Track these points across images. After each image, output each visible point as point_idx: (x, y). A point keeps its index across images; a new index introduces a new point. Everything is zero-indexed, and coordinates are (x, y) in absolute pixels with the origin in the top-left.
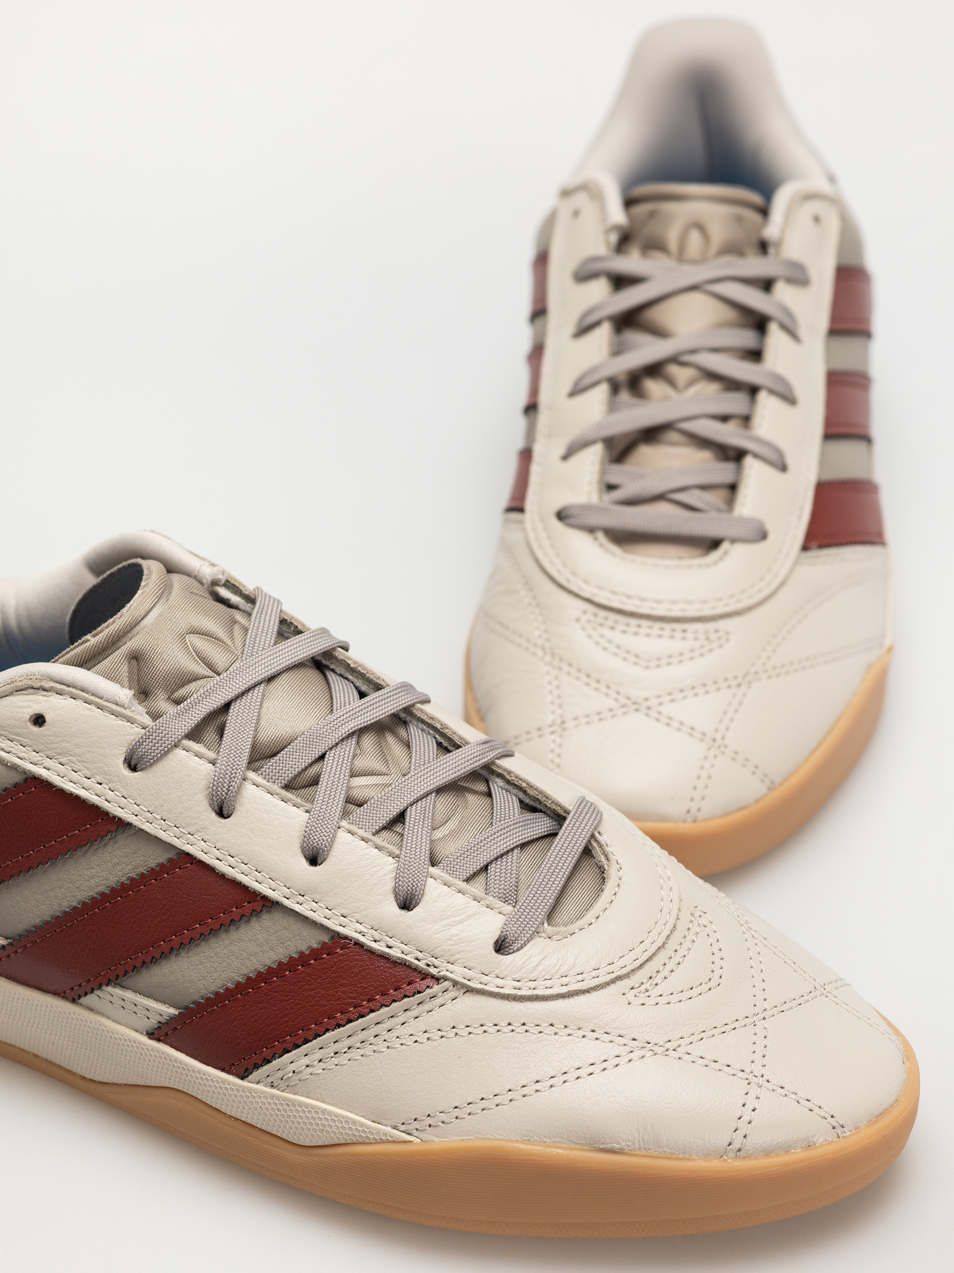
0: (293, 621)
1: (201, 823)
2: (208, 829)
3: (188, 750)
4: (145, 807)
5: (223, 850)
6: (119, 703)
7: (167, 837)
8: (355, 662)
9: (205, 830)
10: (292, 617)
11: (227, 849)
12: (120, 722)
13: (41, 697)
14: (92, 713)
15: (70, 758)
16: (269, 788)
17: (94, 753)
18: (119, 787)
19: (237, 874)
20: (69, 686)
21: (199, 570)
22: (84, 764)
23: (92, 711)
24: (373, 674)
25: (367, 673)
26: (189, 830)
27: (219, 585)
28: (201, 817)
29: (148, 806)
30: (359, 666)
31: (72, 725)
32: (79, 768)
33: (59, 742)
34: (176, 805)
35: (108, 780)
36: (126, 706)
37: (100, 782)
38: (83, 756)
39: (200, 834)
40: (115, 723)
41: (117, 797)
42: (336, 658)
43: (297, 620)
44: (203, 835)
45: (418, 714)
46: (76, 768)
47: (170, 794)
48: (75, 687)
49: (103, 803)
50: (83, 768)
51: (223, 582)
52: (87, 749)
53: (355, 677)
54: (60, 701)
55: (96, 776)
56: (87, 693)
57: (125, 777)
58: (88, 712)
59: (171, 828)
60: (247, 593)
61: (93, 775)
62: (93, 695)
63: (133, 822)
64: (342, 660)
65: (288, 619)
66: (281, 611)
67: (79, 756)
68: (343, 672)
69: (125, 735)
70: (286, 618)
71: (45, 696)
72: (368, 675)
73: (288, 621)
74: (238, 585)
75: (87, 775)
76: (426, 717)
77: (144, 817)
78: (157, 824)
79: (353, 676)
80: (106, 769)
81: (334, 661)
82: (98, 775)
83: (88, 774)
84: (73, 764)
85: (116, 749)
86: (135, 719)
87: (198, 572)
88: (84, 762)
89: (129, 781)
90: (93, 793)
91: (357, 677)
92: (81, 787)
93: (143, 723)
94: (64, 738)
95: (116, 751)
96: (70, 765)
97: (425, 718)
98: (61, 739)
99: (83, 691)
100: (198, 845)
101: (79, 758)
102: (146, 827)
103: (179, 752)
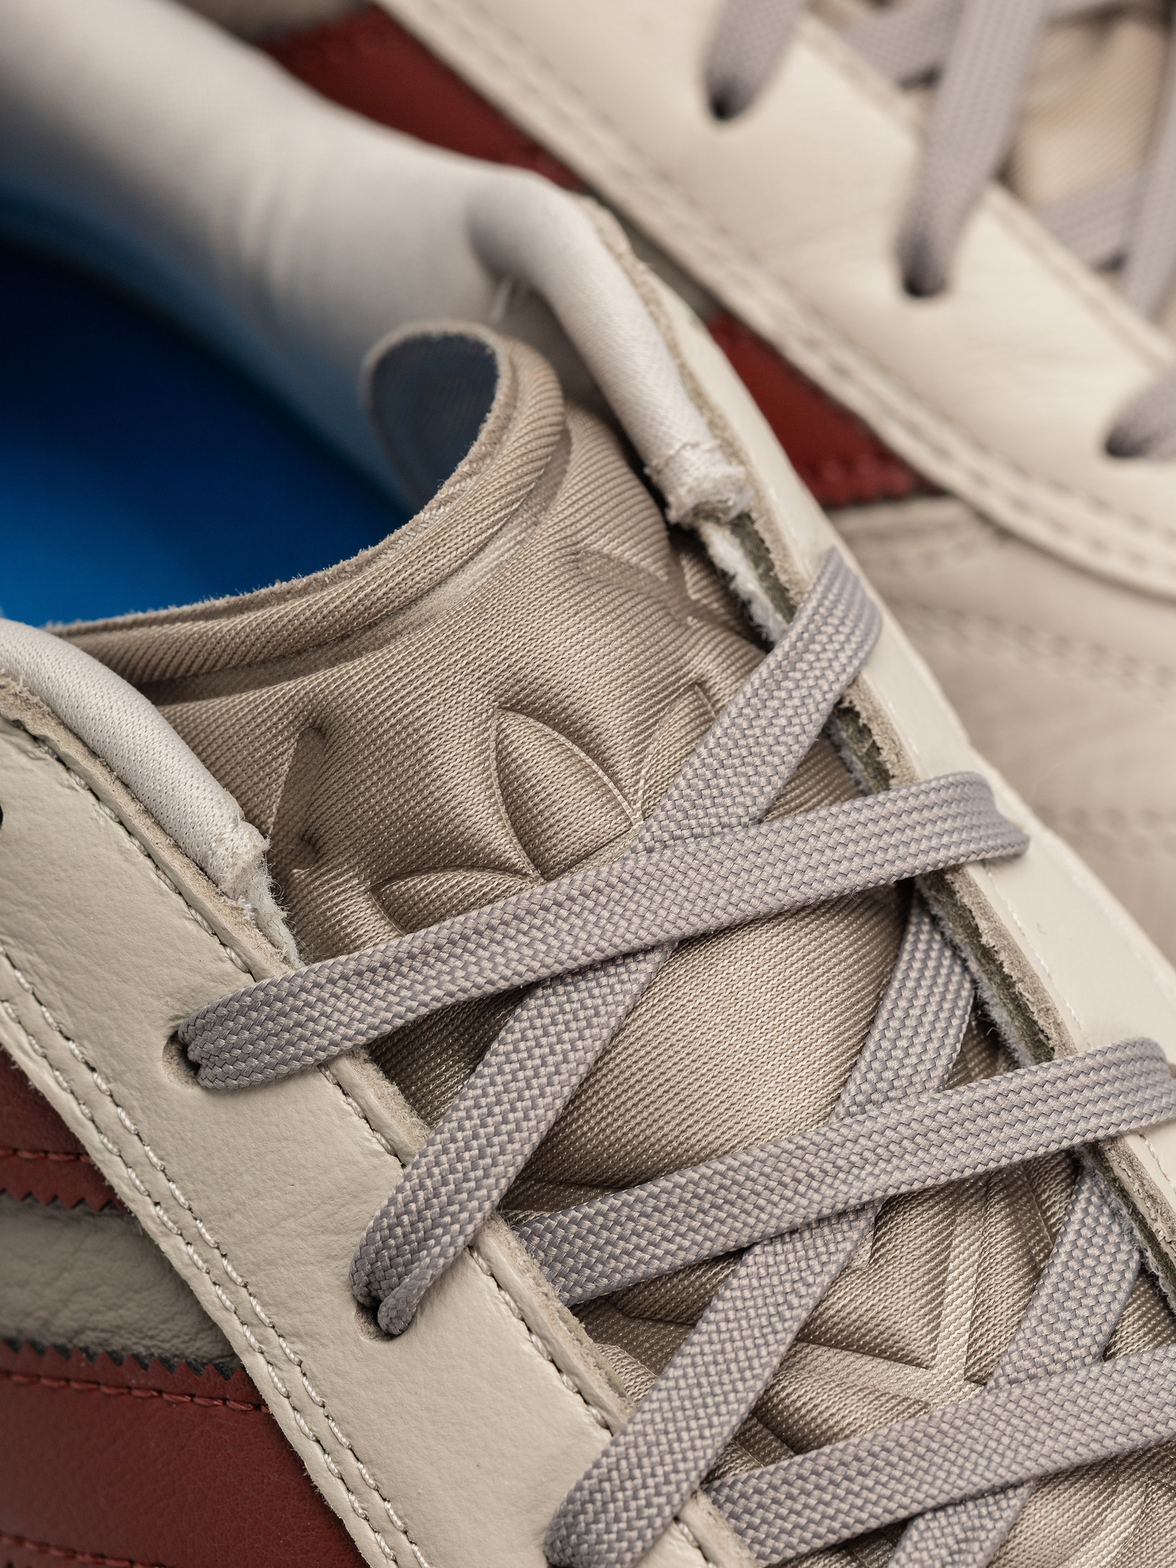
0: (875, 729)
1: (309, 1317)
2: (323, 1345)
3: (347, 1090)
4: (184, 1194)
5: (338, 1424)
6: (209, 870)
7: (214, 1304)
8: (999, 932)
9: (315, 1344)
10: (877, 714)
11: (350, 1429)
12: (192, 927)
13: (13, 751)
14: (125, 865)
15: (36, 959)
16: (526, 1309)
17: (97, 980)
18: (135, 1104)
19: (352, 1515)
20: (94, 753)
21: (671, 458)
22: (65, 994)
23: (127, 860)
24: (1034, 992)
25: (1021, 980)
26: (275, 1319)
27: (718, 521)
28: (318, 1302)
29: (193, 1195)
30: (1004, 948)
31: (63, 875)
32: (50, 997)
33: (17, 902)
34: (264, 1233)
35: (113, 1070)
36: (225, 886)
37: (93, 1064)
38: (67, 974)
39: (299, 1347)
40: (178, 922)
41: (121, 1130)
42: (952, 893)
43: (888, 730)
44: (305, 1354)
45: (1120, 1169)
46: (43, 992)
47: (258, 1194)
48: (109, 767)
49: (82, 1125)
50: (59, 1003)
51: (733, 514)
52: (83, 960)
53: (985, 972)
54: (58, 788)
55: (86, 1043)
56: (135, 798)
57: (158, 1087)
58: (116, 857)
59: (232, 1287)
60: (783, 578)
61: (79, 1037)
62: (148, 811)
63: (140, 1218)
64: (964, 906)
65: (864, 715)
66: (854, 681)
67: (58, 968)
68: (959, 938)
69: (192, 970)
70: (858, 708)
71: (25, 752)
72: (1020, 987)
73: (861, 722)
74: (768, 544)
75: (64, 1030)
76: (1137, 1186)
77: (174, 1217)
78: (200, 1255)
79: (981, 965)
80: (116, 1039)
81: (943, 898)
82: (91, 1042)
83: (69, 1026)
84: (36, 980)
85: (159, 998)
86: (232, 938)
87: (667, 464)
88: (67, 989)
89: (164, 1105)
90: (65, 1085)
91: (990, 975)
92: (40, 1050)
93: (250, 958)
94: (35, 901)
95: (156, 1003)
96: (30, 979)
97: (1133, 1187)
98: (26, 898)
99: (126, 786)
100: (285, 1375)
101: (56, 972)
102: (174, 1248)
103: (322, 1086)
